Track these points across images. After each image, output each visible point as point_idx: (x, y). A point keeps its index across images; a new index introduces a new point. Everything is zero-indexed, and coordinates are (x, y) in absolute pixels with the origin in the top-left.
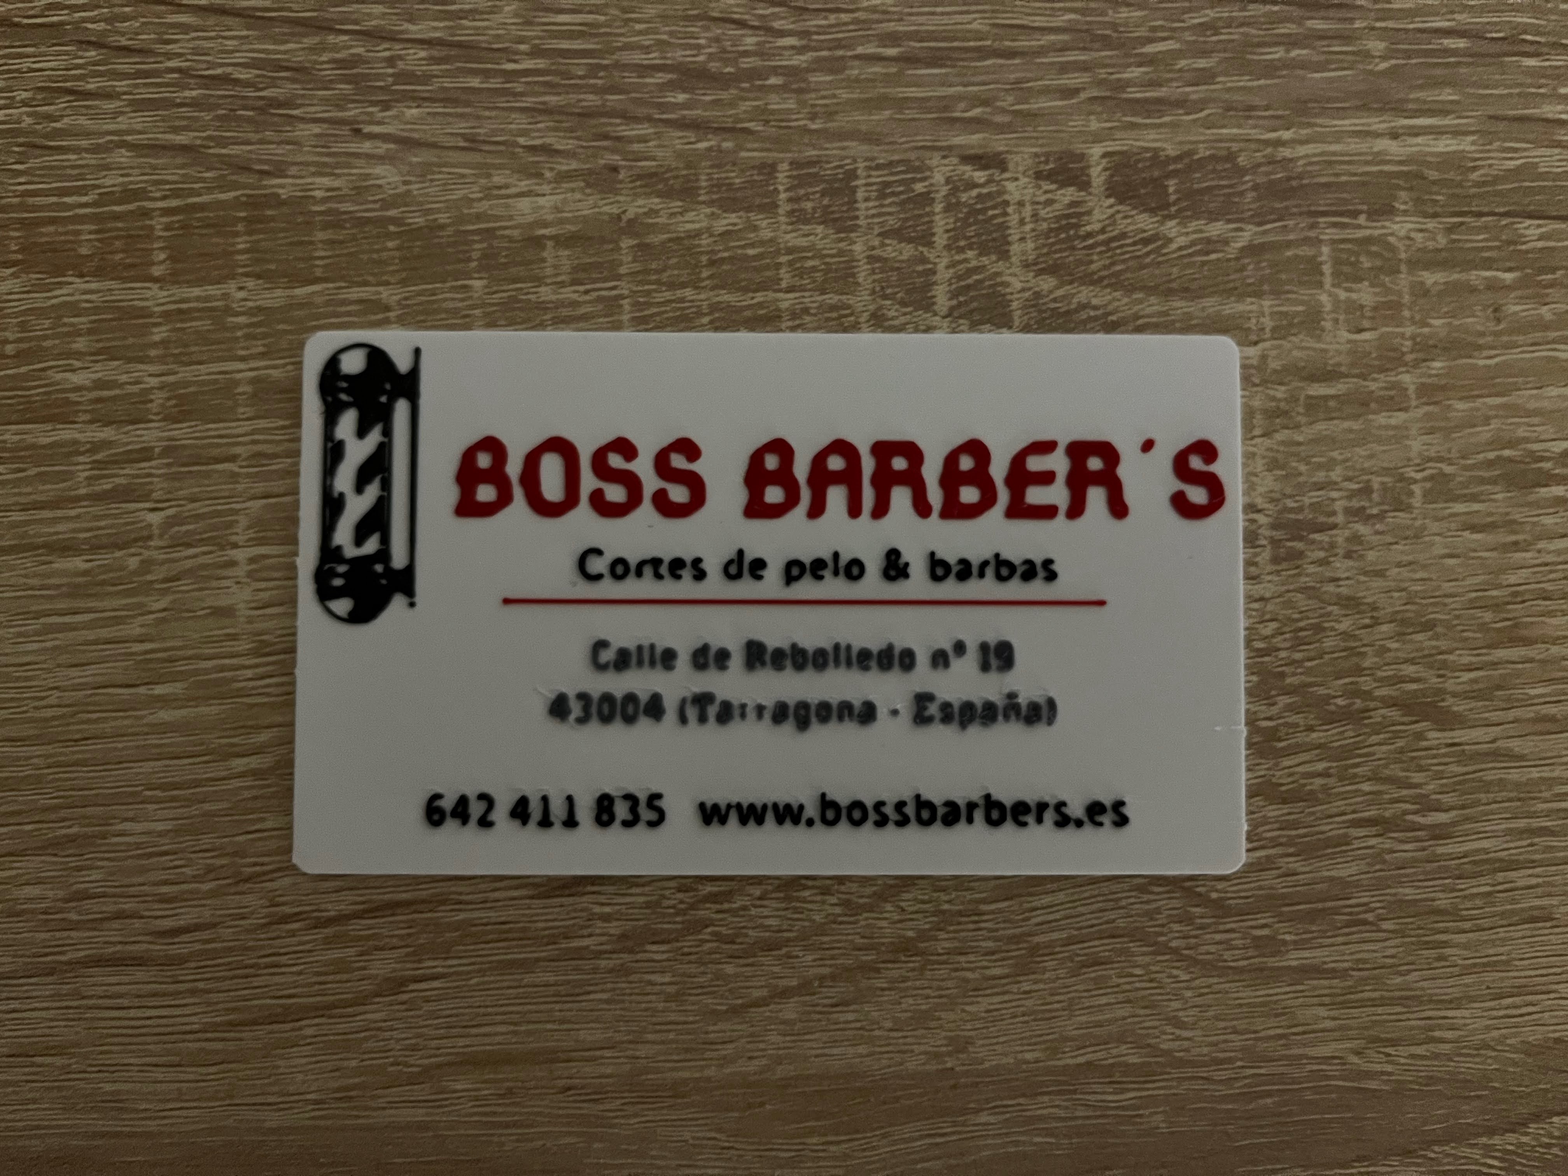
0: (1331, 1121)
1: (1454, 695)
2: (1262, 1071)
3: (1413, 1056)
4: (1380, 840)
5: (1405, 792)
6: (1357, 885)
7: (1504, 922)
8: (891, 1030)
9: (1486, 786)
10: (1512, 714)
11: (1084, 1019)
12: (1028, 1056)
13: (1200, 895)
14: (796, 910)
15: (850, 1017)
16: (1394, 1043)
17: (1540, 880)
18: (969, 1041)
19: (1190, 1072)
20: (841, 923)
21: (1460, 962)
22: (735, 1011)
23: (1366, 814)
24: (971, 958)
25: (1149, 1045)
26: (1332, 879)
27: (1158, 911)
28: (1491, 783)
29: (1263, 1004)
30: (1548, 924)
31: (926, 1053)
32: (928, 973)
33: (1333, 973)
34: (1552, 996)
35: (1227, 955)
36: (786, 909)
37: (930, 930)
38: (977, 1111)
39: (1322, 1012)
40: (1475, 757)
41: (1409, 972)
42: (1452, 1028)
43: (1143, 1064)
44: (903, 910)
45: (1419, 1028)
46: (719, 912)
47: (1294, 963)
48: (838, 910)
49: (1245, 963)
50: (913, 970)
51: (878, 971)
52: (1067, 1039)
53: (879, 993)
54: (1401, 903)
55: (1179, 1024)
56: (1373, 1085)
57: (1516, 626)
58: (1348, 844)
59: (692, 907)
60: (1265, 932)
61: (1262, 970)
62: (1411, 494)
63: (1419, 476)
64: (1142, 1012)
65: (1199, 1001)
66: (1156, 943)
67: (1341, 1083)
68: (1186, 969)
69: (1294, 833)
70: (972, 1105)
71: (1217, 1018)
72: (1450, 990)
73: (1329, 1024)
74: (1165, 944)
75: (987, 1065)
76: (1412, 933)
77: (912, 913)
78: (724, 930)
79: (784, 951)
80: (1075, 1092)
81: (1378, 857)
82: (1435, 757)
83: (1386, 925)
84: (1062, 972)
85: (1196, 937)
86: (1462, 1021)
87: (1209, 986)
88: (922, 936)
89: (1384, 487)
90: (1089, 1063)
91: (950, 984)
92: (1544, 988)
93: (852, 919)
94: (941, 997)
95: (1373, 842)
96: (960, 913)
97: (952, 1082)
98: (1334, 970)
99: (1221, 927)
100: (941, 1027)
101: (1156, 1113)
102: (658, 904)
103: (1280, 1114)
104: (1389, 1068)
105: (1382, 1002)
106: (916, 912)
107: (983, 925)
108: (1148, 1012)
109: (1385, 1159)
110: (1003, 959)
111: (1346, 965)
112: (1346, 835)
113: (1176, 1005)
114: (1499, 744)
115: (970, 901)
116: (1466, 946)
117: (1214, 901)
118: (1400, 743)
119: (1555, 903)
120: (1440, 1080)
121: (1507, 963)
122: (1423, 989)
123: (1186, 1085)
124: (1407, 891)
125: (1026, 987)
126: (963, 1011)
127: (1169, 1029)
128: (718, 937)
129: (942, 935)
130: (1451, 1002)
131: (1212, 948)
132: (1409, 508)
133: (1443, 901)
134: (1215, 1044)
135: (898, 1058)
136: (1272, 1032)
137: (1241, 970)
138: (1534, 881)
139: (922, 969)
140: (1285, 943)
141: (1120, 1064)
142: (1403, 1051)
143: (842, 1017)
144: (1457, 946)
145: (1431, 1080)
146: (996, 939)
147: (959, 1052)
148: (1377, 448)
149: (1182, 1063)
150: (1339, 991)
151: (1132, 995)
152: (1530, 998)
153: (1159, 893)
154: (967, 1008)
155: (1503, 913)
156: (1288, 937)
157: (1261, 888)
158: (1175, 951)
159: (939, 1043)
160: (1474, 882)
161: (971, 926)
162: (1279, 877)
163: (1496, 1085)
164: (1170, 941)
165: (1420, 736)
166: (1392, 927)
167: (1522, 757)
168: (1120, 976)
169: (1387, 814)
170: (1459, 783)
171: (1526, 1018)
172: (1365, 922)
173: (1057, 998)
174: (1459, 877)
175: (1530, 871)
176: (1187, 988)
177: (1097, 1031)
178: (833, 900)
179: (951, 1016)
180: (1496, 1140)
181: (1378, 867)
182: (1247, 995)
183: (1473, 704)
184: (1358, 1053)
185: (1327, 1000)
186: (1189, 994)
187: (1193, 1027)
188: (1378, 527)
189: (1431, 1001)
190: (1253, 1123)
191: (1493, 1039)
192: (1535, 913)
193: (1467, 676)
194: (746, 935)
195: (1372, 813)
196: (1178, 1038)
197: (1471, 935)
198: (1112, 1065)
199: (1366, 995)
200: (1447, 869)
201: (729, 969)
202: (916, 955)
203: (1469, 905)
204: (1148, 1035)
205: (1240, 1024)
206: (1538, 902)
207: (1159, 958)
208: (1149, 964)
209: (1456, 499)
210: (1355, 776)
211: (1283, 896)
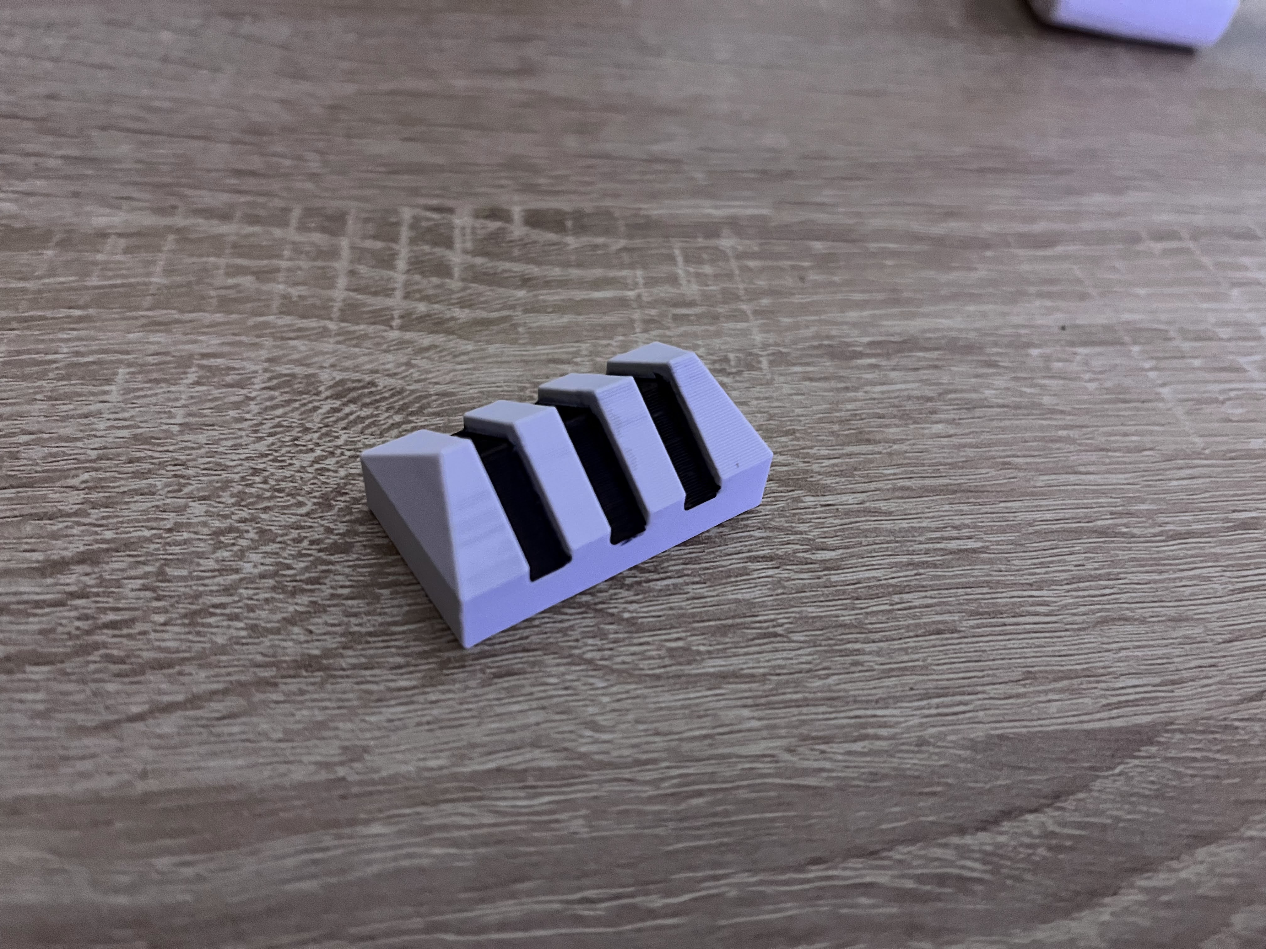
0: (772, 820)
1: (819, 473)
2: (691, 771)
3: (849, 753)
4: (777, 571)
5: (792, 537)
6: (763, 605)
7: (911, 634)
8: (280, 741)
9: (865, 533)
10: (873, 486)
11: (494, 726)
12: (432, 763)
13: (612, 615)
14: (198, 634)
15: (235, 729)
16: (827, 740)
17: (935, 600)
18: (366, 750)
19: (610, 773)
20: (243, 644)
21: (877, 667)
22: (106, 727)
23: (761, 553)
24: (377, 672)
25: (565, 749)
26: (737, 601)
27: (572, 628)
28: (867, 530)
29: (684, 707)
30: (955, 635)
31: (316, 763)
32: (329, 687)
33: (752, 678)
34: (980, 696)
35: (643, 664)
36: (189, 633)
37: (336, 649)
38: (367, 822)
39: (746, 712)
40: (848, 513)
41: (828, 676)
42: (884, 726)
43: (559, 768)
44: (311, 632)
45: (849, 726)
46: (115, 636)
47: (712, 670)
48: (243, 633)
49: (662, 670)
50: (313, 684)
51: (276, 685)
52: (473, 746)
53: (273, 705)
54: (805, 619)
55: (595, 727)
56: (812, 781)
57: (861, 433)
58: (748, 574)
59: (88, 633)
60: (680, 644)
61: (679, 676)
62: (760, 362)
63: (764, 353)
64: (557, 717)
65: (616, 705)
66: (570, 656)
67: (778, 781)
68: (601, 678)
69: (697, 566)
70: (363, 816)
71: (637, 722)
72: (873, 692)
73: (755, 724)
74: (580, 656)
75: (384, 774)
76: (824, 643)
77: (321, 635)
78: (115, 652)
79: (177, 668)
80: (481, 798)
81: (779, 583)
82: (813, 513)
83: (795, 637)
84: (472, 683)
85: (611, 649)
86: (895, 719)
87: (627, 692)
88: (327, 653)
89: (739, 359)
90: (499, 770)
91: (351, 696)
92: (969, 689)
93: (257, 641)
94: (340, 708)
95: (770, 572)
96: (370, 634)
97: (341, 792)
98: (752, 676)
99: (636, 641)
100: (337, 737)
101: (576, 817)
102: (52, 630)
103: (715, 815)
104: (828, 765)
105: (806, 703)
106: (325, 634)
107: (392, 643)
108: (564, 717)
109: (844, 861)
110: (411, 673)
111: (761, 671)
112: (745, 568)
113: (591, 710)
114: (867, 504)
115: (381, 624)
116: (878, 653)
117: (627, 620)
118: (781, 504)
119: (956, 618)
120: (885, 777)
121: (925, 667)
122: (845, 690)
123: (608, 787)
124: (810, 609)
125: (433, 697)
126: (363, 721)
127: (588, 733)
128: (110, 659)
129: (350, 652)
130: (877, 702)
131: (628, 659)
132: (760, 369)
133: (847, 617)
134: (634, 746)
135: (282, 768)
136: (697, 733)
137: (658, 677)
138: (930, 601)
139: (322, 684)
140: (699, 653)
141: (534, 769)
142: (838, 748)
143: (226, 730)
144: (870, 653)
145: (875, 776)
146: (405, 655)
147: (352, 760)
148: (728, 339)
149: (602, 766)
150: (760, 693)
151: (545, 703)
152: (958, 698)
153: (571, 614)
154: (367, 718)
155: (908, 626)
156: (702, 648)
157: (671, 609)
158: (590, 662)
159: (332, 752)
160: (872, 602)
161: (381, 645)
162: (688, 599)
163: (949, 781)
164: (584, 653)
165: (798, 500)
166: (802, 639)
167: (890, 513)
168: (533, 685)
169: (779, 552)
170: (839, 530)
171: (961, 716)
172: (776, 635)
173: (466, 706)
174: (857, 599)
175: (924, 594)
176: (603, 695)
177: (509, 737)
178: (241, 625)
179: (349, 726)
180: (968, 840)
181: (780, 591)
182: (666, 699)
183: (838, 479)
184: (790, 750)
185: (750, 702)
186: (605, 699)
187: (611, 730)
188: (738, 378)
189: (855, 702)
190: (685, 824)
191: (932, 736)
192: (941, 627)
193: (827, 462)
194: (139, 656)
195: (766, 552)
196: (596, 742)
197: (881, 644)
198: (525, 771)
199: (788, 697)
200: (844, 592)
201: (111, 687)
202: (318, 670)
203: (874, 620)
204: (564, 740)
205: (662, 726)
206: (939, 618)
207: (574, 668)
208: (564, 674)
209: (795, 365)
210: (746, 526)
211: (693, 615)
